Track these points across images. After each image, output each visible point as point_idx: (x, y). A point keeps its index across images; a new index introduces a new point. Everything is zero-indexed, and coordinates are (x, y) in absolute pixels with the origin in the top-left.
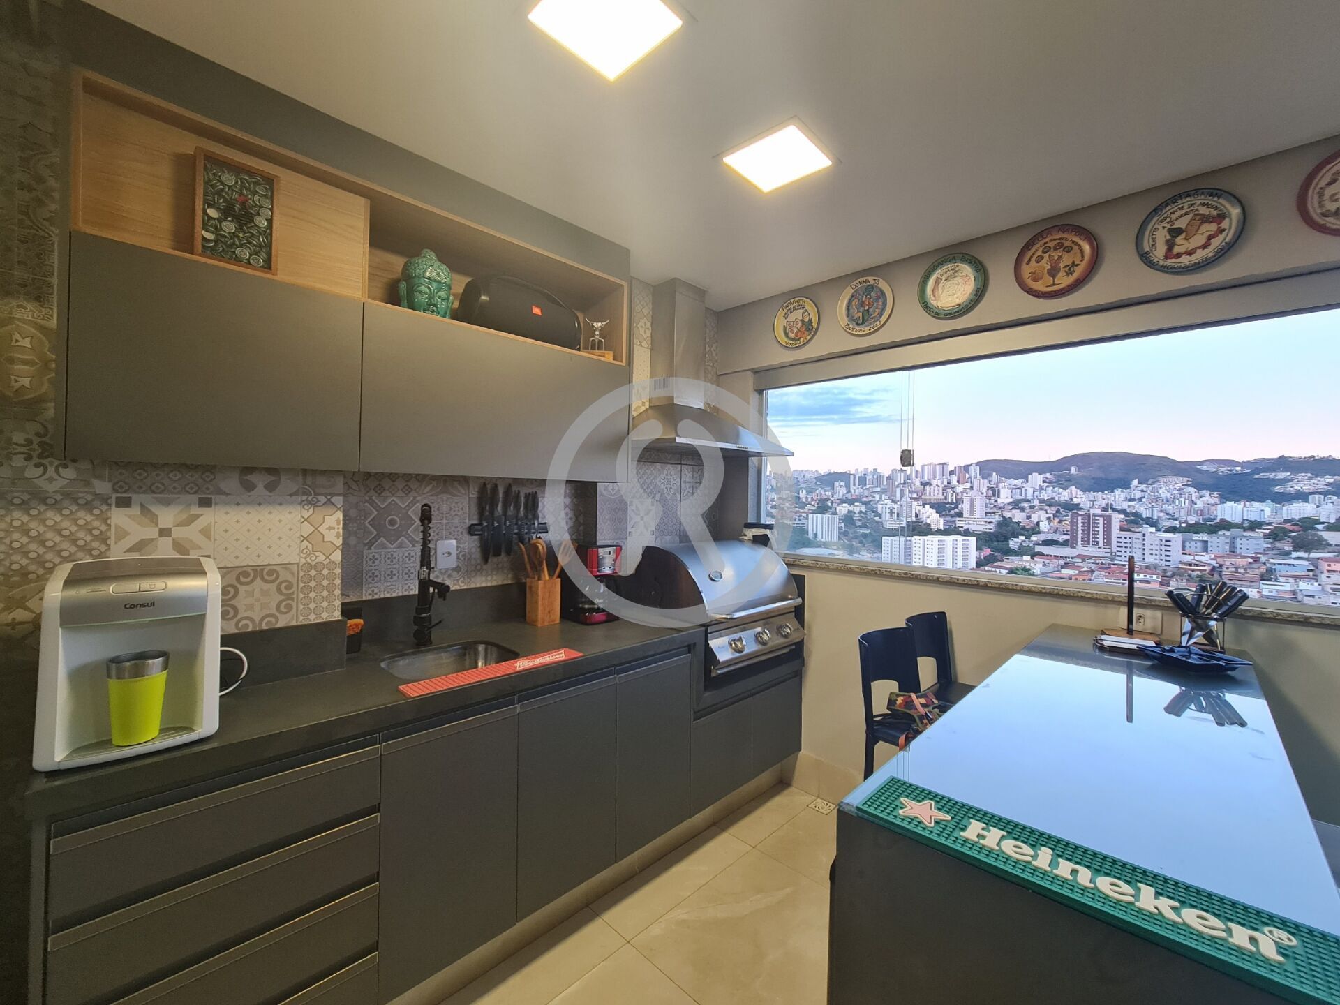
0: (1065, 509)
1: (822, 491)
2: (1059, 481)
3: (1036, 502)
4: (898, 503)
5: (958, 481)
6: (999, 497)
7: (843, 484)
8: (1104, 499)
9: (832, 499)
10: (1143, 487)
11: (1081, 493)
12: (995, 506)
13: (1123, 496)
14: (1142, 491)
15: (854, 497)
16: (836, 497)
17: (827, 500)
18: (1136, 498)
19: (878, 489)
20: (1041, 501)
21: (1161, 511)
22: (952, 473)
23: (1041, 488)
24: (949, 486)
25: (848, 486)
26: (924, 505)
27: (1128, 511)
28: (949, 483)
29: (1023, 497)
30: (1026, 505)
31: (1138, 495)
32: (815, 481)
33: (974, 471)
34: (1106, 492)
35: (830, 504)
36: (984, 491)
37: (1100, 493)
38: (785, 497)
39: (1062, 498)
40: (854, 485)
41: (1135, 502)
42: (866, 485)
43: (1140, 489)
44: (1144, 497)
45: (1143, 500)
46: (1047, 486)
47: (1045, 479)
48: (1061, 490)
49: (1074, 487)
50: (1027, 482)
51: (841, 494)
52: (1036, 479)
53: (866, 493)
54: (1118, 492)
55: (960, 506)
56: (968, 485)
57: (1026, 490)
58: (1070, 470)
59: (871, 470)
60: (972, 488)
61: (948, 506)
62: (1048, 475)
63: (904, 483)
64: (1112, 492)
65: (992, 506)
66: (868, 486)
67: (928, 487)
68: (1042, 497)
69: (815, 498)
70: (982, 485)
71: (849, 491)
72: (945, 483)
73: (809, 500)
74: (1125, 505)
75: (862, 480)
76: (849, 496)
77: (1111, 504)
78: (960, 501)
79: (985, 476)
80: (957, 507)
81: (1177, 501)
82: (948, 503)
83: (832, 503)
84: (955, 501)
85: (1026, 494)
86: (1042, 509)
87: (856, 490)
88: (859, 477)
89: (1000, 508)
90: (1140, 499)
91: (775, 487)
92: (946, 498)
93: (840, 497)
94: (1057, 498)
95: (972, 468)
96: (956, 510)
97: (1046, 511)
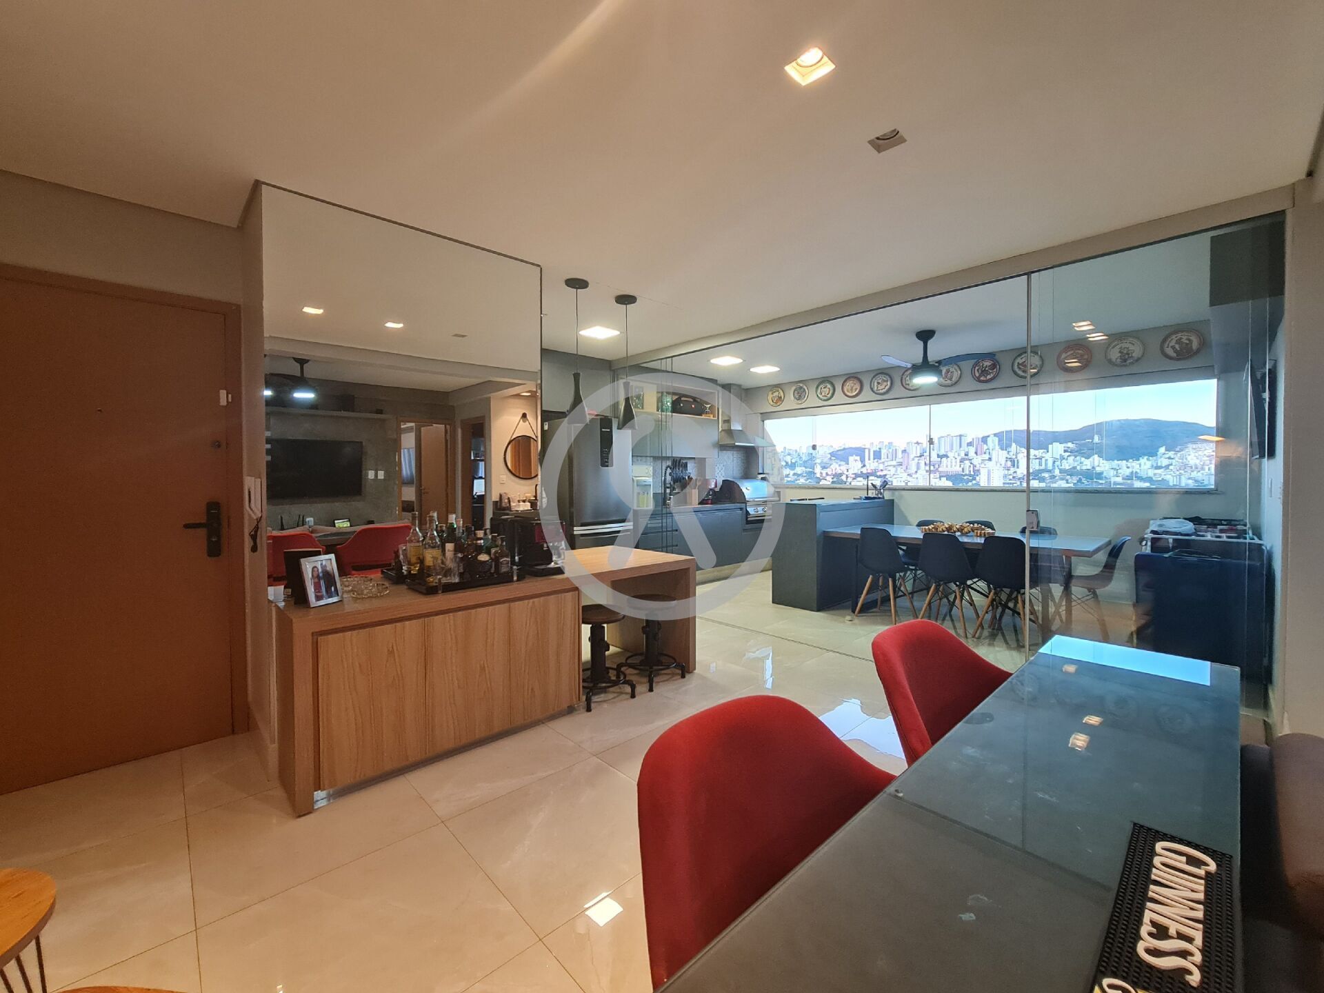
0: (1087, 478)
1: (837, 466)
2: (1081, 450)
3: (1057, 472)
4: (914, 476)
5: (976, 453)
6: (1018, 467)
7: (858, 458)
8: (1128, 467)
9: (847, 473)
10: (1171, 454)
11: (1105, 462)
12: (1014, 477)
13: (1149, 464)
14: (1169, 458)
15: (869, 471)
16: (851, 472)
17: (841, 475)
18: (1163, 465)
19: (894, 463)
20: (1061, 471)
21: (1189, 479)
22: (970, 444)
23: (1062, 458)
24: (966, 457)
25: (863, 460)
26: (940, 477)
27: (1154, 479)
28: (966, 455)
29: (1043, 467)
30: (1046, 475)
31: (1165, 462)
32: (829, 456)
33: (993, 442)
34: (1131, 460)
35: (845, 480)
36: (1003, 462)
37: (1125, 461)
38: (799, 473)
39: (1084, 468)
40: (869, 459)
41: (1162, 470)
42: (880, 459)
43: (1167, 456)
44: (1171, 465)
45: (1171, 467)
46: (1069, 456)
47: (1066, 449)
48: (1083, 459)
49: (1097, 455)
50: (1048, 452)
51: (856, 469)
52: (1057, 449)
53: (881, 467)
54: (1143, 460)
55: (978, 478)
56: (987, 456)
57: (1046, 460)
58: (1093, 439)
59: (886, 443)
60: (990, 459)
61: (965, 478)
62: (1070, 445)
63: (920, 456)
64: (1138, 460)
65: (1011, 477)
66: (883, 460)
67: (944, 459)
68: (1063, 467)
69: (830, 473)
70: (1000, 456)
71: (864, 466)
72: (963, 455)
73: (824, 475)
74: (1151, 473)
75: (877, 455)
76: (864, 470)
77: (1136, 472)
78: (977, 472)
79: (1004, 446)
80: (975, 479)
81: (1207, 468)
82: (966, 475)
83: (847, 477)
84: (972, 473)
85: (1046, 464)
86: (1062, 479)
87: (871, 465)
88: (874, 451)
89: (1019, 479)
90: (1167, 467)
91: (790, 463)
92: (963, 471)
93: (856, 471)
94: (1078, 468)
95: (989, 440)
96: (974, 482)
97: (1067, 480)
